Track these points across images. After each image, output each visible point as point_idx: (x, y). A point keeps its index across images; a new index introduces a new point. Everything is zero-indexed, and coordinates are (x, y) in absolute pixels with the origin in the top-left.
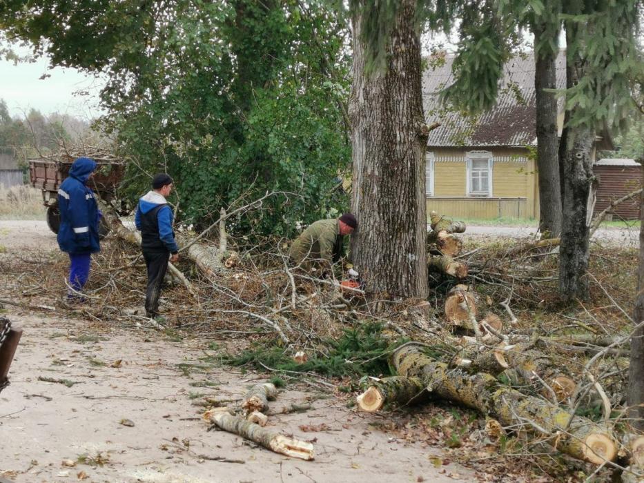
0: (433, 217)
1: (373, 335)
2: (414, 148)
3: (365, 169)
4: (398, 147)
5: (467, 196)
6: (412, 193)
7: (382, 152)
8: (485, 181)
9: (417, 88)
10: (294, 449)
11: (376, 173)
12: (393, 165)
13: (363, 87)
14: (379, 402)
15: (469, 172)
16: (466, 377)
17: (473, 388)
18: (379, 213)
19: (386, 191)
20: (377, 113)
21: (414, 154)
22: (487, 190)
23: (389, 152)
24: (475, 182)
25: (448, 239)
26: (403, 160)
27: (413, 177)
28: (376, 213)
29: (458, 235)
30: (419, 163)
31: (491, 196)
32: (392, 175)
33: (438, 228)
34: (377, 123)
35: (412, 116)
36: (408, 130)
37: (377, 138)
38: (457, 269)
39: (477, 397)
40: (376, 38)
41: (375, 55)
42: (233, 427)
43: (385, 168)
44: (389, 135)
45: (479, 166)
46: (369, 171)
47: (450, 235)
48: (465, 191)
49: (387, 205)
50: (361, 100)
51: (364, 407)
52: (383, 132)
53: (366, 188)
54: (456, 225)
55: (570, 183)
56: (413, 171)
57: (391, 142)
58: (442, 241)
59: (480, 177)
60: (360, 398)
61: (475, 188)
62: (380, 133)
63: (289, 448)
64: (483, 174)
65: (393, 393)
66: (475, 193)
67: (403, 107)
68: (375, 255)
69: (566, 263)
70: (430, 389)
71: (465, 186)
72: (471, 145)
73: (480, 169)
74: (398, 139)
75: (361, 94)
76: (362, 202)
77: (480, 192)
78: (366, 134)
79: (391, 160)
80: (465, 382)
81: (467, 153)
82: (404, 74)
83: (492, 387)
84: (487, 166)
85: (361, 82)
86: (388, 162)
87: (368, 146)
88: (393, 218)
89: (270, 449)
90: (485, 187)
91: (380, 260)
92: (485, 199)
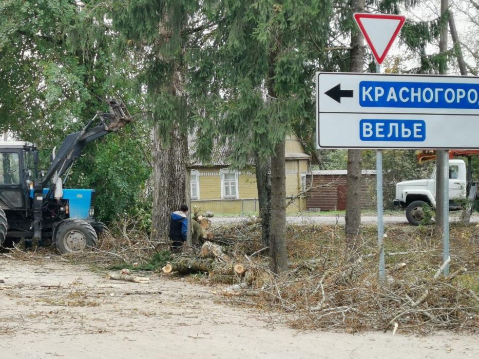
0: (195, 209)
1: (166, 256)
2: (184, 173)
3: (160, 183)
4: (176, 173)
5: (222, 199)
6: (183, 195)
7: (169, 175)
8: (234, 188)
9: (186, 144)
10: (143, 280)
11: (166, 185)
12: (174, 182)
13: (159, 143)
14: (170, 269)
15: (222, 183)
16: (202, 260)
17: (204, 263)
18: (167, 205)
19: (171, 194)
20: (167, 156)
21: (184, 176)
22: (235, 194)
23: (172, 175)
24: (227, 189)
25: (203, 220)
26: (179, 179)
27: (184, 188)
28: (166, 205)
29: (209, 219)
30: (187, 180)
31: (238, 198)
32: (174, 186)
33: (197, 214)
34: (166, 161)
35: (183, 158)
36: (181, 164)
37: (166, 168)
38: (208, 235)
39: (206, 266)
40: (165, 134)
41: (165, 141)
42: (119, 278)
43: (170, 183)
44: (172, 167)
45: (229, 178)
46: (162, 184)
47: (204, 218)
48: (221, 196)
49: (171, 201)
50: (158, 149)
51: (165, 271)
52: (169, 166)
53: (161, 193)
54: (208, 212)
55: (266, 187)
56: (184, 184)
57: (173, 170)
58: (200, 221)
59: (230, 186)
60: (164, 268)
61: (227, 193)
62: (168, 166)
63: (141, 280)
64: (232, 184)
65: (176, 267)
66: (227, 196)
67: (178, 153)
68: (165, 226)
69: (265, 230)
70: (190, 267)
71: (221, 192)
72: (223, 164)
73: (230, 181)
74: (177, 169)
75: (158, 147)
76: (159, 199)
77: (230, 195)
78: (161, 166)
79: (173, 179)
80: (202, 262)
81: (221, 169)
82: (179, 137)
83: (211, 262)
84: (234, 178)
85: (158, 141)
86: (172, 180)
87: (162, 172)
88: (174, 207)
89: (134, 282)
90: (234, 193)
91: (168, 228)
92: (234, 200)
